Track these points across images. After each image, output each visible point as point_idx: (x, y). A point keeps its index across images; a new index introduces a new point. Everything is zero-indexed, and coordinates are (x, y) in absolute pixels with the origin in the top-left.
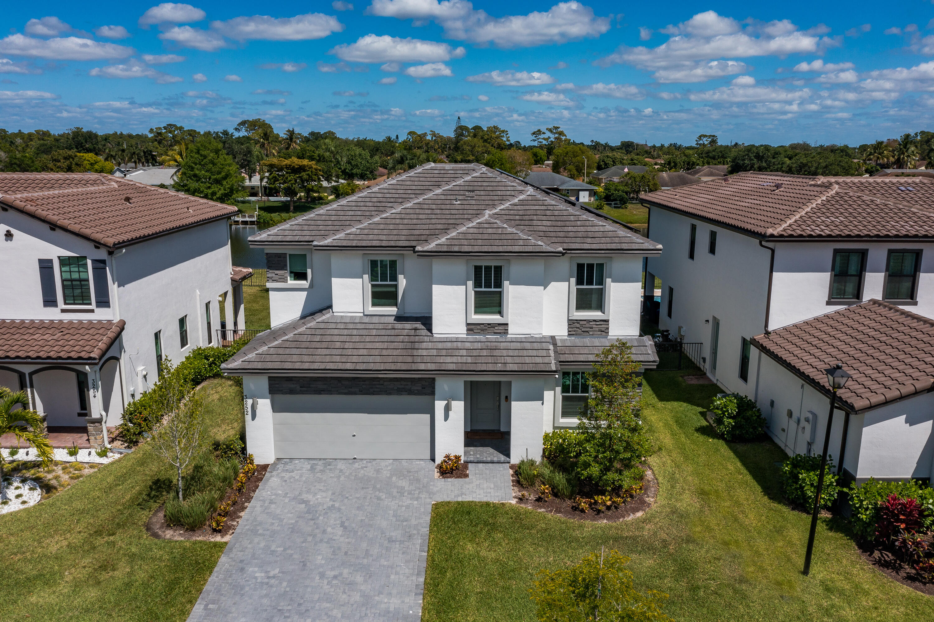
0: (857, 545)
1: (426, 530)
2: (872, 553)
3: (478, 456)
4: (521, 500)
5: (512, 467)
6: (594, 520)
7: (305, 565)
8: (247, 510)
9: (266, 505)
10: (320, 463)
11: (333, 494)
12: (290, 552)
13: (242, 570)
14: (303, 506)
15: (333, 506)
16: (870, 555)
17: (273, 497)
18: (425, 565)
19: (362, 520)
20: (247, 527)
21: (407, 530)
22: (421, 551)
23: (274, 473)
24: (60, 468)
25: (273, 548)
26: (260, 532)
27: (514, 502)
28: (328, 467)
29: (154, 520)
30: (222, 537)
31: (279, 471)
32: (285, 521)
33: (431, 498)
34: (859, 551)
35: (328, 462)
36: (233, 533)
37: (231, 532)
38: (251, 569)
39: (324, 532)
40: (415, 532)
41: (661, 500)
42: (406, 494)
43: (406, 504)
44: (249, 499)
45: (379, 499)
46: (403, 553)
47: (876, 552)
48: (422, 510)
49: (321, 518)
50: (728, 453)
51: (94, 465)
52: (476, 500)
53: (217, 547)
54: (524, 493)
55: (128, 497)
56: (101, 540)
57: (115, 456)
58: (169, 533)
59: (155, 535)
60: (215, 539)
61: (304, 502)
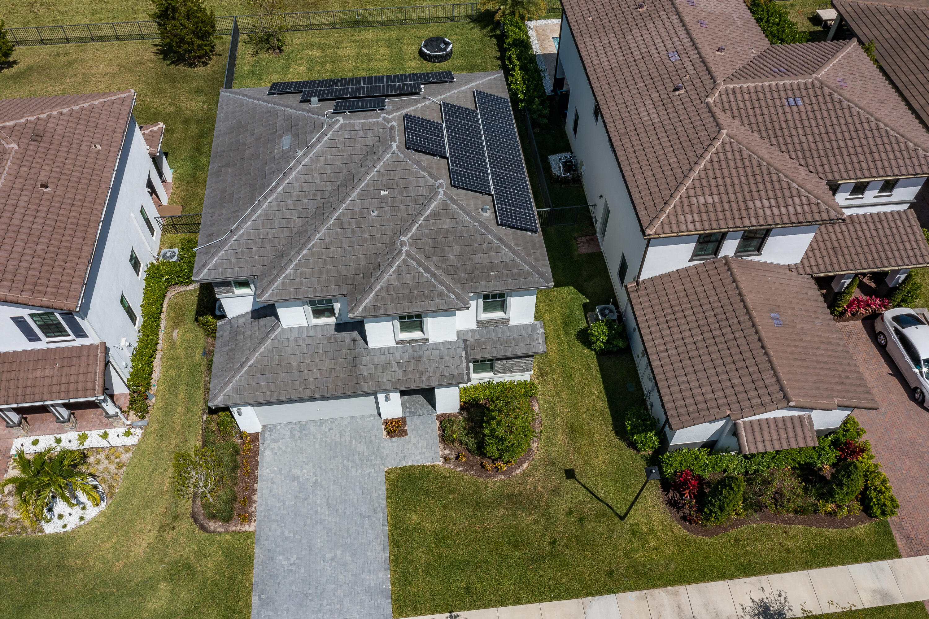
0: (661, 484)
1: (384, 502)
2: (668, 492)
3: (413, 410)
4: (446, 459)
5: (437, 419)
6: (495, 477)
7: (311, 550)
8: (258, 493)
9: (269, 485)
10: (297, 427)
11: (314, 466)
12: (298, 537)
13: (272, 559)
14: (295, 483)
15: (316, 480)
16: (666, 495)
17: (272, 475)
18: (387, 540)
19: (340, 496)
20: (263, 513)
21: (372, 504)
22: (384, 525)
23: (266, 444)
24: (103, 456)
25: (286, 535)
26: (273, 518)
27: (441, 462)
28: (304, 432)
29: (196, 509)
30: (249, 525)
31: (269, 442)
32: (287, 503)
33: (383, 464)
34: (661, 490)
35: (303, 426)
36: (255, 520)
38: (278, 558)
39: (316, 511)
40: (377, 505)
41: (542, 448)
42: (365, 461)
43: (366, 473)
44: (255, 479)
45: (347, 469)
46: (372, 529)
47: (671, 492)
48: (379, 480)
49: (311, 497)
50: (596, 371)
51: (127, 449)
52: (415, 464)
53: (250, 536)
54: (447, 451)
55: (167, 481)
56: (169, 536)
57: (138, 433)
58: (212, 525)
59: (203, 528)
60: (246, 528)
61: (295, 479)
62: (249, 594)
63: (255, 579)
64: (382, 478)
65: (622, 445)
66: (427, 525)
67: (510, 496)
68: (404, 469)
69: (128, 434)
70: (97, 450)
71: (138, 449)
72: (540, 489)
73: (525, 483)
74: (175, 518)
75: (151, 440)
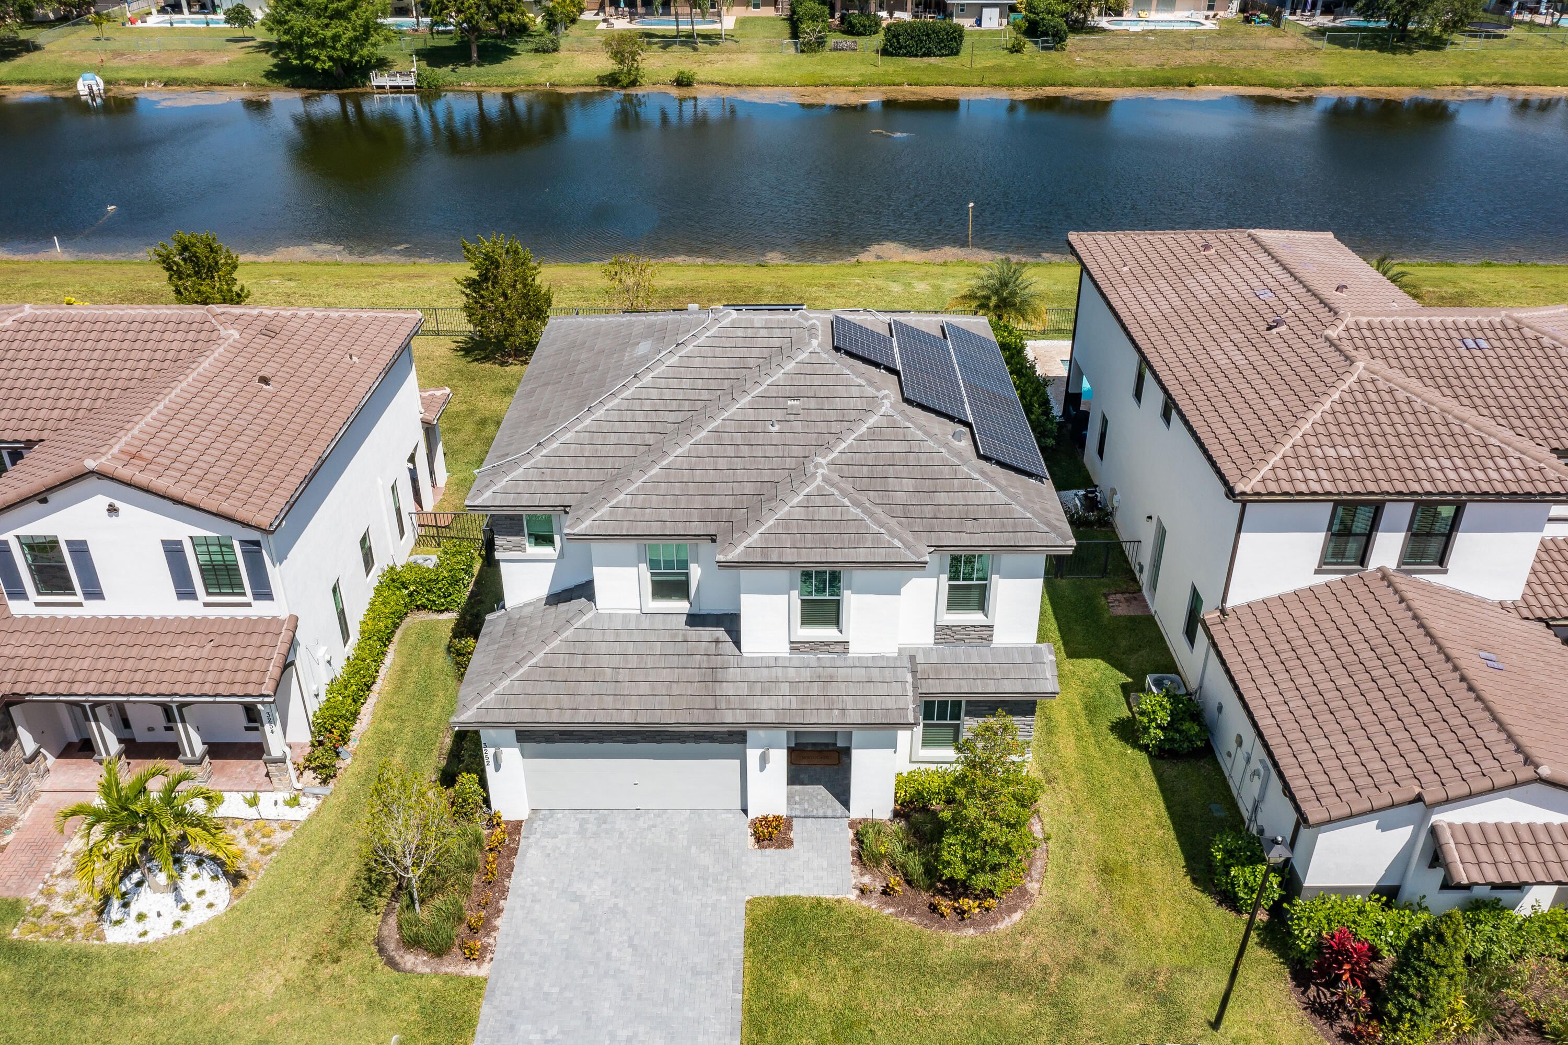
0: (1291, 973)
1: (738, 952)
2: (1307, 988)
3: (806, 806)
4: (863, 892)
5: (852, 825)
6: (957, 930)
7: (589, 1019)
8: (504, 915)
9: (528, 905)
10: (592, 817)
11: (614, 882)
12: (568, 994)
13: (512, 1027)
14: (576, 906)
15: (616, 904)
16: (1303, 993)
17: (536, 888)
18: (739, 1018)
19: (656, 934)
20: (509, 949)
21: (716, 953)
22: (735, 991)
23: (532, 839)
24: (242, 833)
25: (546, 989)
26: (527, 957)
27: (853, 895)
28: (604, 826)
29: (386, 933)
30: (479, 966)
31: (538, 836)
32: (556, 936)
33: (744, 889)
34: (1291, 984)
35: (603, 817)
36: (492, 959)
37: (489, 956)
38: (522, 1027)
39: (609, 955)
40: (725, 956)
41: (1049, 892)
42: (710, 882)
43: (710, 901)
44: (504, 892)
45: (675, 891)
46: (712, 995)
47: (1313, 987)
48: (733, 913)
49: (602, 930)
50: (1149, 781)
51: (285, 826)
52: (804, 894)
53: (475, 986)
54: (867, 879)
55: (343, 885)
56: (325, 972)
57: (310, 804)
58: (409, 960)
59: (392, 963)
60: (472, 970)
61: (577, 898)
64: (741, 910)
65: (1208, 902)
66: (818, 997)
67: (984, 967)
68: (781, 900)
69: (293, 802)
70: (234, 822)
71: (301, 829)
72: (1045, 959)
73: (1016, 946)
74: (344, 944)
75: (329, 817)
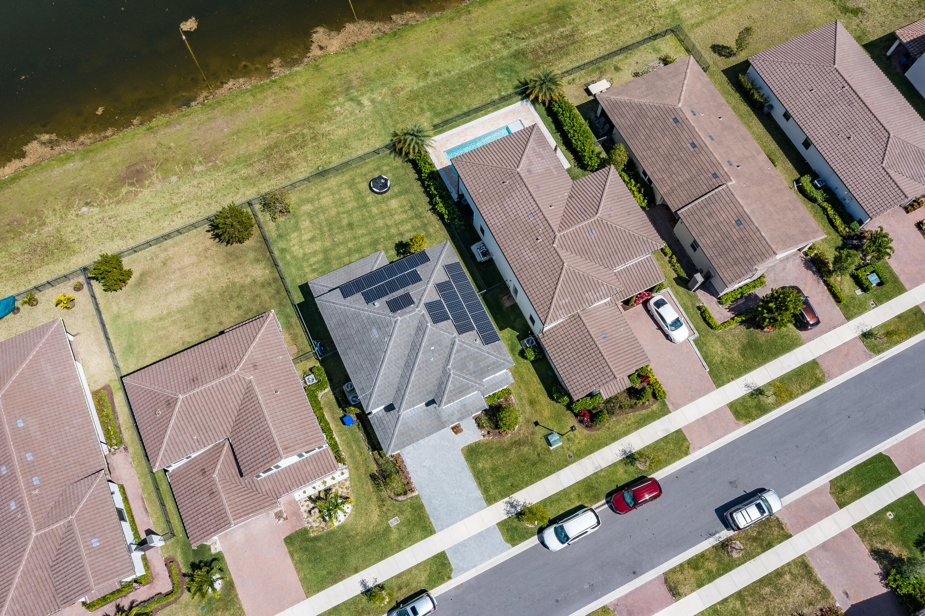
1: (466, 463)
4: (484, 435)
5: (473, 419)
6: (507, 436)
7: (445, 493)
8: (412, 478)
9: (415, 473)
12: (437, 490)
13: (431, 502)
15: (434, 464)
17: (414, 468)
18: (473, 478)
19: (446, 467)
20: (418, 486)
21: (461, 466)
22: (470, 472)
23: (404, 456)
24: (338, 487)
25: (432, 491)
26: (423, 486)
27: (482, 438)
29: (390, 494)
30: (415, 492)
32: (426, 478)
33: (459, 447)
34: (575, 417)
36: (416, 490)
38: (433, 501)
39: (440, 477)
40: (463, 465)
42: (451, 449)
43: (453, 454)
44: (408, 473)
45: (445, 455)
46: (465, 476)
49: (435, 472)
50: (533, 370)
51: (346, 480)
52: (472, 442)
53: (417, 497)
54: (483, 432)
55: (370, 487)
56: (384, 509)
57: (346, 471)
58: (400, 498)
59: (396, 500)
60: (414, 494)
61: (425, 467)
62: (429, 519)
63: (428, 513)
64: (460, 453)
65: (554, 402)
66: (487, 466)
67: (515, 442)
68: (468, 446)
69: (342, 474)
70: (334, 485)
71: (350, 478)
72: (527, 434)
73: (519, 434)
74: (383, 501)
75: (353, 472)
